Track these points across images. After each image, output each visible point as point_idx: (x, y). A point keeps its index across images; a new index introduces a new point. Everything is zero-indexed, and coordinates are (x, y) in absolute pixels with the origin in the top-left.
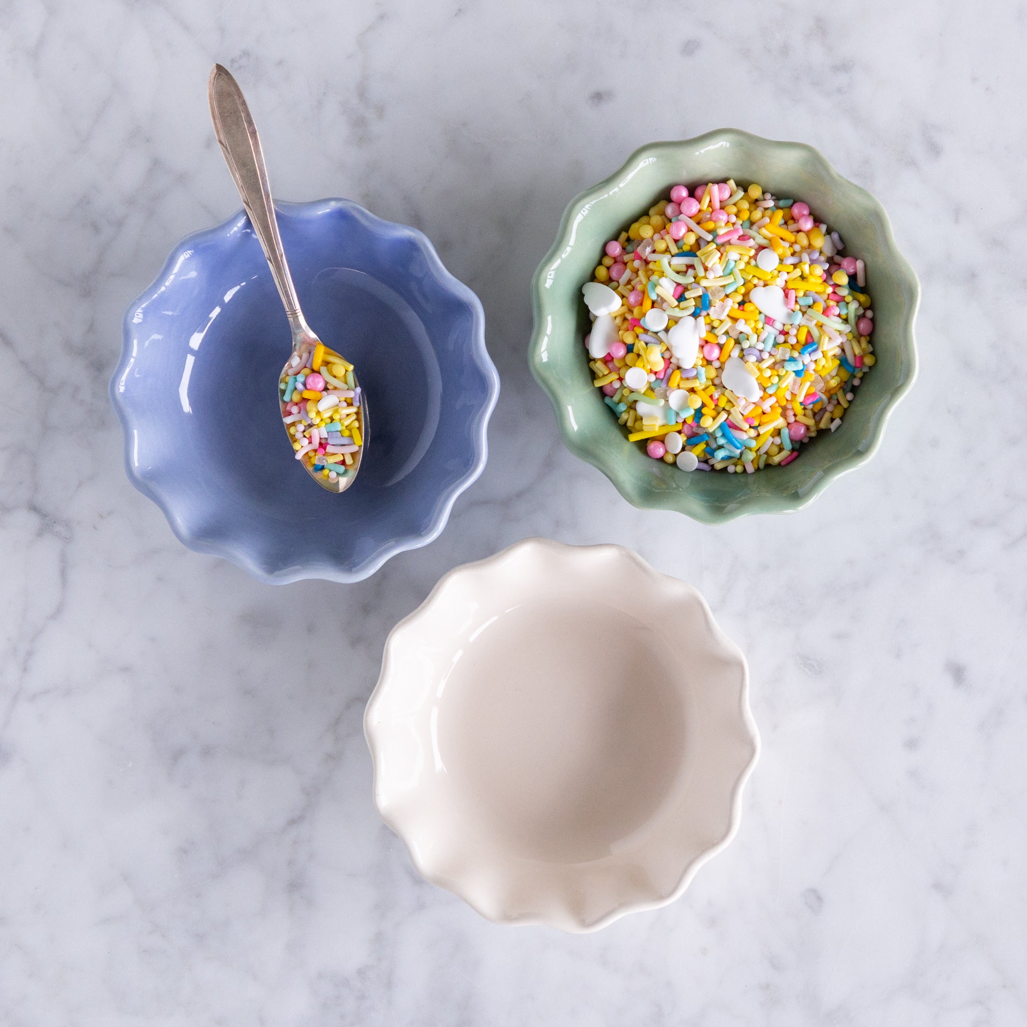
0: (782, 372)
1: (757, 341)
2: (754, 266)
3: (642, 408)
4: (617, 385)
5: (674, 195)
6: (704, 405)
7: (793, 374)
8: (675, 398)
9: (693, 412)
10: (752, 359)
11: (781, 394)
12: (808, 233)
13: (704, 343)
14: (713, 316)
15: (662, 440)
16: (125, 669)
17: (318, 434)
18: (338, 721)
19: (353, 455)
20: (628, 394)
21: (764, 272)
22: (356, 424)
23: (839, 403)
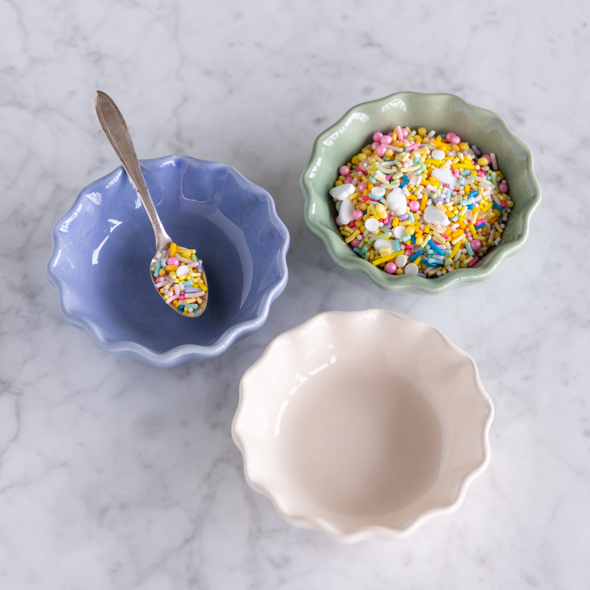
0: (460, 207)
1: (441, 194)
2: (431, 158)
3: (378, 244)
4: (360, 237)
5: (375, 137)
6: (415, 233)
7: (467, 207)
8: (397, 231)
9: (410, 237)
10: (441, 203)
11: (461, 220)
12: (458, 145)
13: (409, 201)
14: (412, 186)
15: (394, 261)
16: (64, 464)
17: (178, 288)
18: (209, 475)
19: (202, 298)
20: (368, 240)
21: (438, 161)
22: (202, 282)
23: (497, 230)
